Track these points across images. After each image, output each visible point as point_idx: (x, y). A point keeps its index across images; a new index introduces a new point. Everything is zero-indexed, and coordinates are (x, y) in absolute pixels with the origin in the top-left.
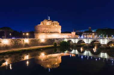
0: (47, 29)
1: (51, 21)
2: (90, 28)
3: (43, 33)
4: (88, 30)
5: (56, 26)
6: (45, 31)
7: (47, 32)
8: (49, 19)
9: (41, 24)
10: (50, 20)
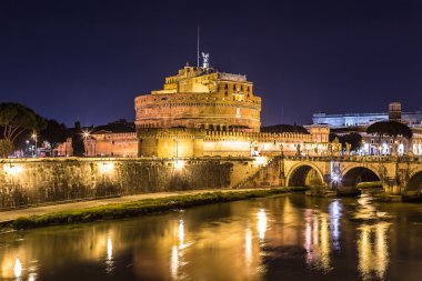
0: (195, 111)
1: (215, 75)
2: (396, 106)
3: (181, 133)
4: (386, 117)
5: (240, 97)
6: (186, 123)
7: (198, 125)
8: (205, 65)
9: (166, 86)
10: (211, 72)
